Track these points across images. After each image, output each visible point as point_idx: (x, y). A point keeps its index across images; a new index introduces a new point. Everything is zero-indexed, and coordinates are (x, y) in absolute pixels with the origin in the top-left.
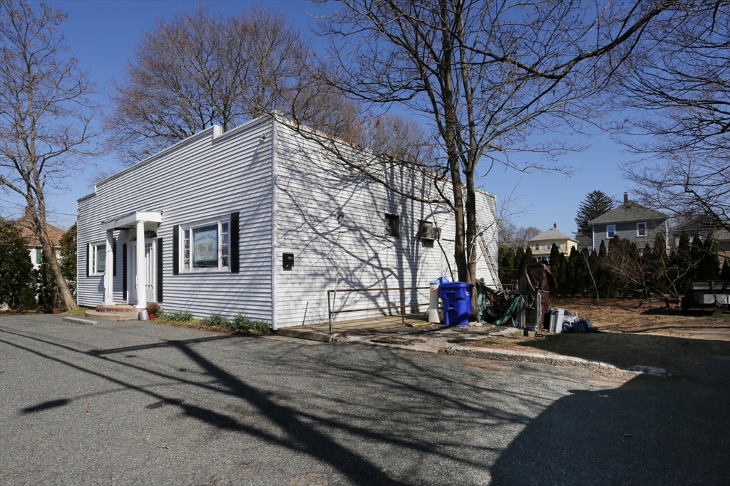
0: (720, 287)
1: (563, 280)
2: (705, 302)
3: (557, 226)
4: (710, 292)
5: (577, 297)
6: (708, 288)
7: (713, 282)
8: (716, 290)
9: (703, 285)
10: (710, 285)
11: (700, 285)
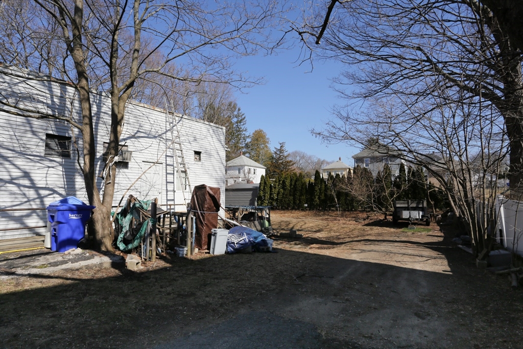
0: (414, 205)
1: (323, 197)
2: (404, 217)
3: (341, 159)
4: (407, 209)
5: (332, 210)
6: (406, 205)
7: (410, 201)
8: (412, 207)
9: (404, 203)
10: (408, 203)
11: (401, 203)
